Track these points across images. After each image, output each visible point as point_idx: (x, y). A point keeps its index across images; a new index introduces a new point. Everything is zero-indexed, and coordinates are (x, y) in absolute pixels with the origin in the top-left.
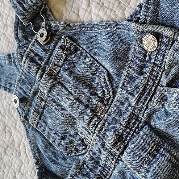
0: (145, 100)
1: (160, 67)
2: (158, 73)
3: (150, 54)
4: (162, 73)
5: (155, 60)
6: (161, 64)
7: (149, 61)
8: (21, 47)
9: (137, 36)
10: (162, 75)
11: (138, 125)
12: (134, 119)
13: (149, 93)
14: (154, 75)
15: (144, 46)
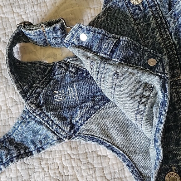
0: (165, 31)
1: (155, 6)
2: (157, 10)
3: (142, 5)
4: (160, 8)
5: (149, 5)
6: (154, 4)
7: (145, 9)
8: (29, 97)
9: (125, 2)
10: (160, 9)
11: (176, 49)
12: (169, 48)
13: (163, 26)
14: (156, 14)
15: (134, 3)
